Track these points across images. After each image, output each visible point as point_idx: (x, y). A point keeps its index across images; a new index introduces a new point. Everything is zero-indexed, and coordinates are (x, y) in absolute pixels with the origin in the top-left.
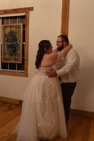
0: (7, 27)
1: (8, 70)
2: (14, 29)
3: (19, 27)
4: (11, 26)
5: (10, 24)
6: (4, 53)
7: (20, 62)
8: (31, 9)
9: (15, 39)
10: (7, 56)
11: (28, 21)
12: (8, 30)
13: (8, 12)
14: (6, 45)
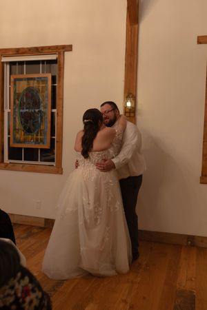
0: (21, 80)
1: (23, 162)
2: (34, 84)
3: (44, 80)
4: (29, 79)
5: (25, 75)
6: (15, 129)
7: (47, 146)
8: (69, 48)
9: (37, 103)
10: (21, 135)
11: (61, 69)
12: (23, 86)
13: (23, 53)
14: (18, 114)
